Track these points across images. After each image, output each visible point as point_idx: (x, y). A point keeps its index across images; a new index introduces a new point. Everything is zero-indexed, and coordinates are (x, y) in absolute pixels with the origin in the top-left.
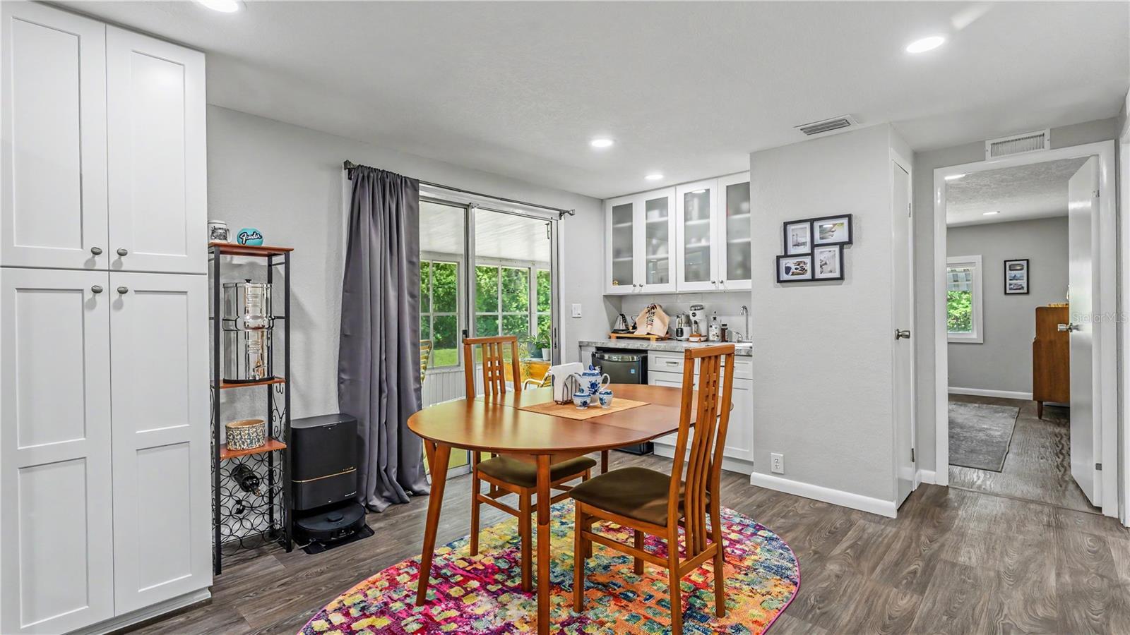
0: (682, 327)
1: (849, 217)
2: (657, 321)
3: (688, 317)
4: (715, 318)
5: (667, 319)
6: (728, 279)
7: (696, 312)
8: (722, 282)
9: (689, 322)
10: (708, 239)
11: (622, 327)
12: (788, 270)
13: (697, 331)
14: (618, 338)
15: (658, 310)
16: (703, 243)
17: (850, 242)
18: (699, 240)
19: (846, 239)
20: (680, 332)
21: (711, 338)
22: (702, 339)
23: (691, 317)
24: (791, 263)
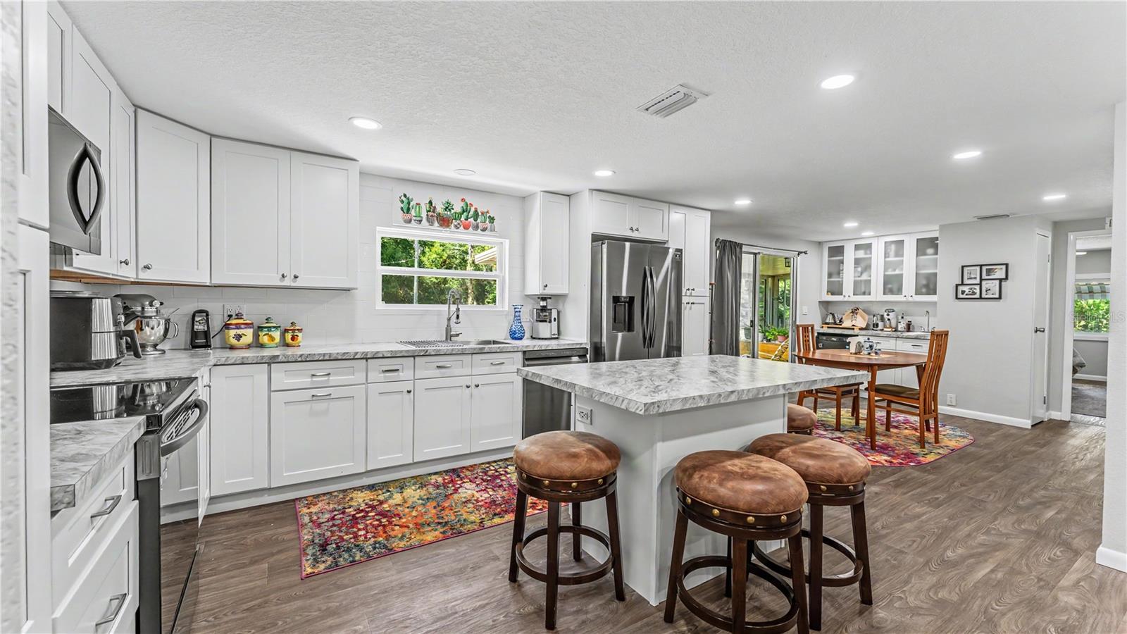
0: (878, 322)
1: (1007, 265)
2: (859, 318)
3: (882, 316)
4: (902, 318)
5: (866, 317)
6: (916, 294)
7: (889, 313)
8: (912, 296)
9: (883, 320)
10: (901, 269)
11: (832, 321)
12: (963, 292)
13: (889, 324)
14: (827, 327)
15: (860, 311)
16: (898, 272)
17: (1007, 278)
18: (895, 270)
19: (1004, 277)
21: (899, 329)
23: (885, 317)
24: (966, 289)
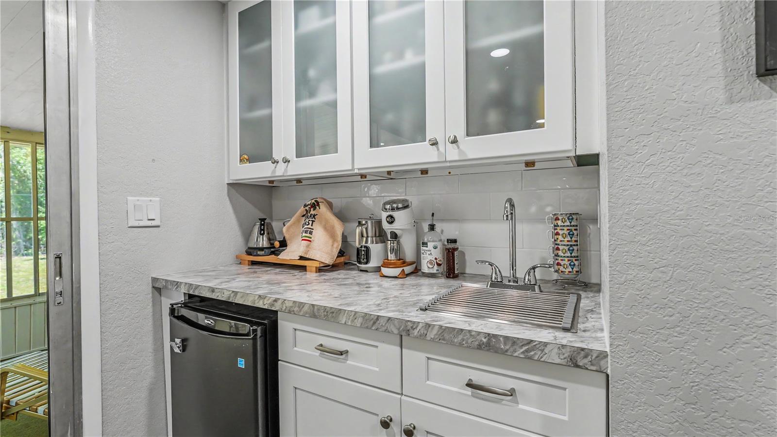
0: (369, 245)
2: (319, 234)
3: (379, 223)
4: (432, 227)
5: (339, 228)
6: (468, 134)
7: (395, 214)
8: (455, 141)
9: (381, 236)
10: (420, 48)
11: (263, 242)
13: (397, 251)
14: (254, 263)
15: (323, 209)
16: (410, 59)
18: (400, 56)
20: (364, 255)
21: (425, 268)
22: (408, 269)
23: (385, 226)
